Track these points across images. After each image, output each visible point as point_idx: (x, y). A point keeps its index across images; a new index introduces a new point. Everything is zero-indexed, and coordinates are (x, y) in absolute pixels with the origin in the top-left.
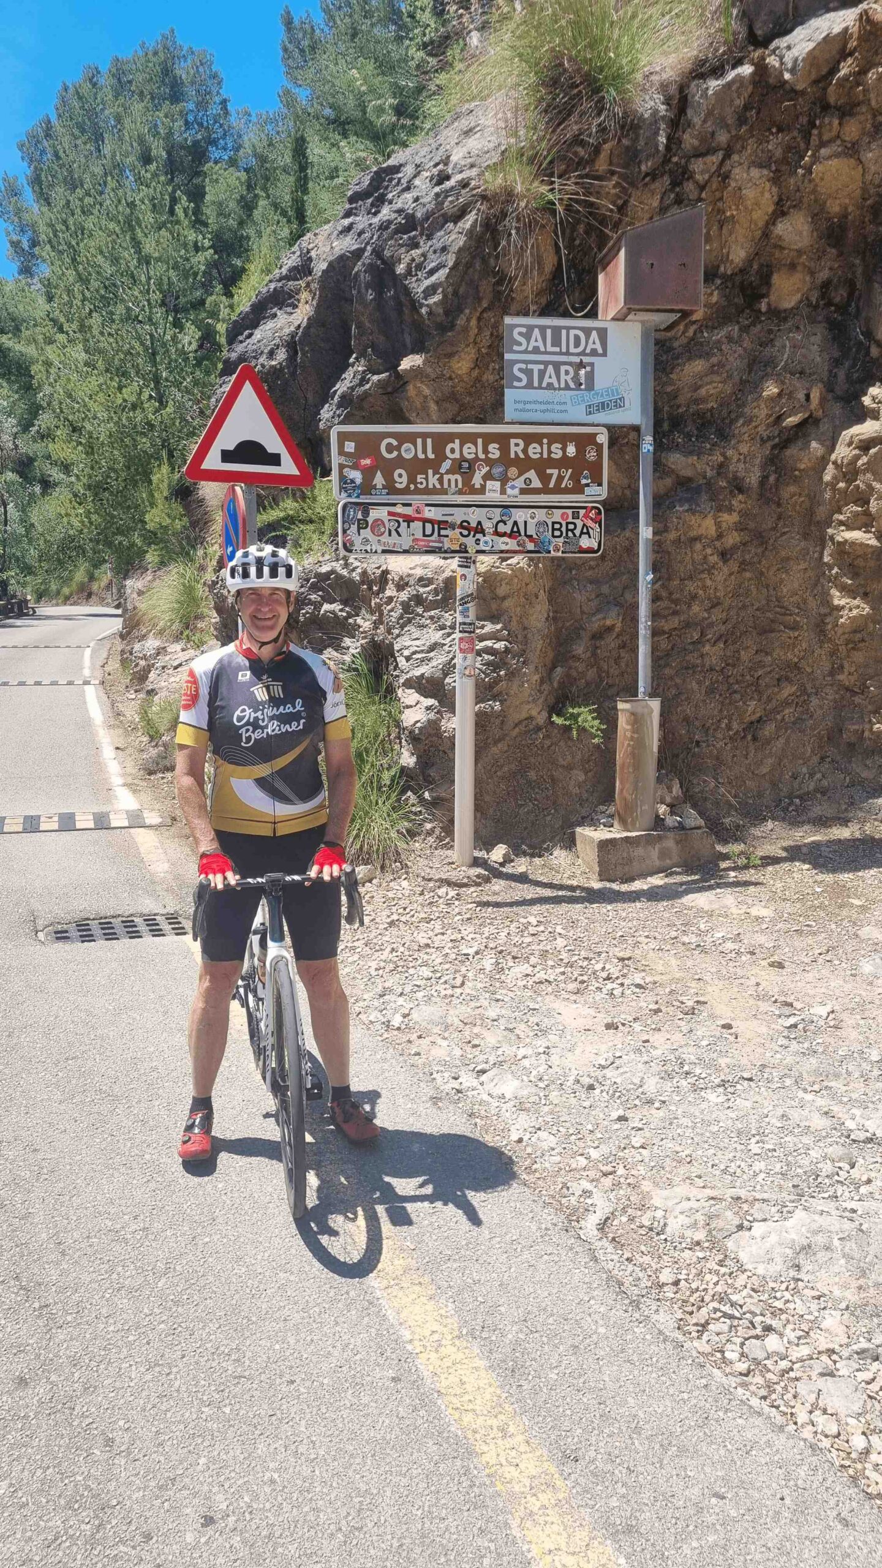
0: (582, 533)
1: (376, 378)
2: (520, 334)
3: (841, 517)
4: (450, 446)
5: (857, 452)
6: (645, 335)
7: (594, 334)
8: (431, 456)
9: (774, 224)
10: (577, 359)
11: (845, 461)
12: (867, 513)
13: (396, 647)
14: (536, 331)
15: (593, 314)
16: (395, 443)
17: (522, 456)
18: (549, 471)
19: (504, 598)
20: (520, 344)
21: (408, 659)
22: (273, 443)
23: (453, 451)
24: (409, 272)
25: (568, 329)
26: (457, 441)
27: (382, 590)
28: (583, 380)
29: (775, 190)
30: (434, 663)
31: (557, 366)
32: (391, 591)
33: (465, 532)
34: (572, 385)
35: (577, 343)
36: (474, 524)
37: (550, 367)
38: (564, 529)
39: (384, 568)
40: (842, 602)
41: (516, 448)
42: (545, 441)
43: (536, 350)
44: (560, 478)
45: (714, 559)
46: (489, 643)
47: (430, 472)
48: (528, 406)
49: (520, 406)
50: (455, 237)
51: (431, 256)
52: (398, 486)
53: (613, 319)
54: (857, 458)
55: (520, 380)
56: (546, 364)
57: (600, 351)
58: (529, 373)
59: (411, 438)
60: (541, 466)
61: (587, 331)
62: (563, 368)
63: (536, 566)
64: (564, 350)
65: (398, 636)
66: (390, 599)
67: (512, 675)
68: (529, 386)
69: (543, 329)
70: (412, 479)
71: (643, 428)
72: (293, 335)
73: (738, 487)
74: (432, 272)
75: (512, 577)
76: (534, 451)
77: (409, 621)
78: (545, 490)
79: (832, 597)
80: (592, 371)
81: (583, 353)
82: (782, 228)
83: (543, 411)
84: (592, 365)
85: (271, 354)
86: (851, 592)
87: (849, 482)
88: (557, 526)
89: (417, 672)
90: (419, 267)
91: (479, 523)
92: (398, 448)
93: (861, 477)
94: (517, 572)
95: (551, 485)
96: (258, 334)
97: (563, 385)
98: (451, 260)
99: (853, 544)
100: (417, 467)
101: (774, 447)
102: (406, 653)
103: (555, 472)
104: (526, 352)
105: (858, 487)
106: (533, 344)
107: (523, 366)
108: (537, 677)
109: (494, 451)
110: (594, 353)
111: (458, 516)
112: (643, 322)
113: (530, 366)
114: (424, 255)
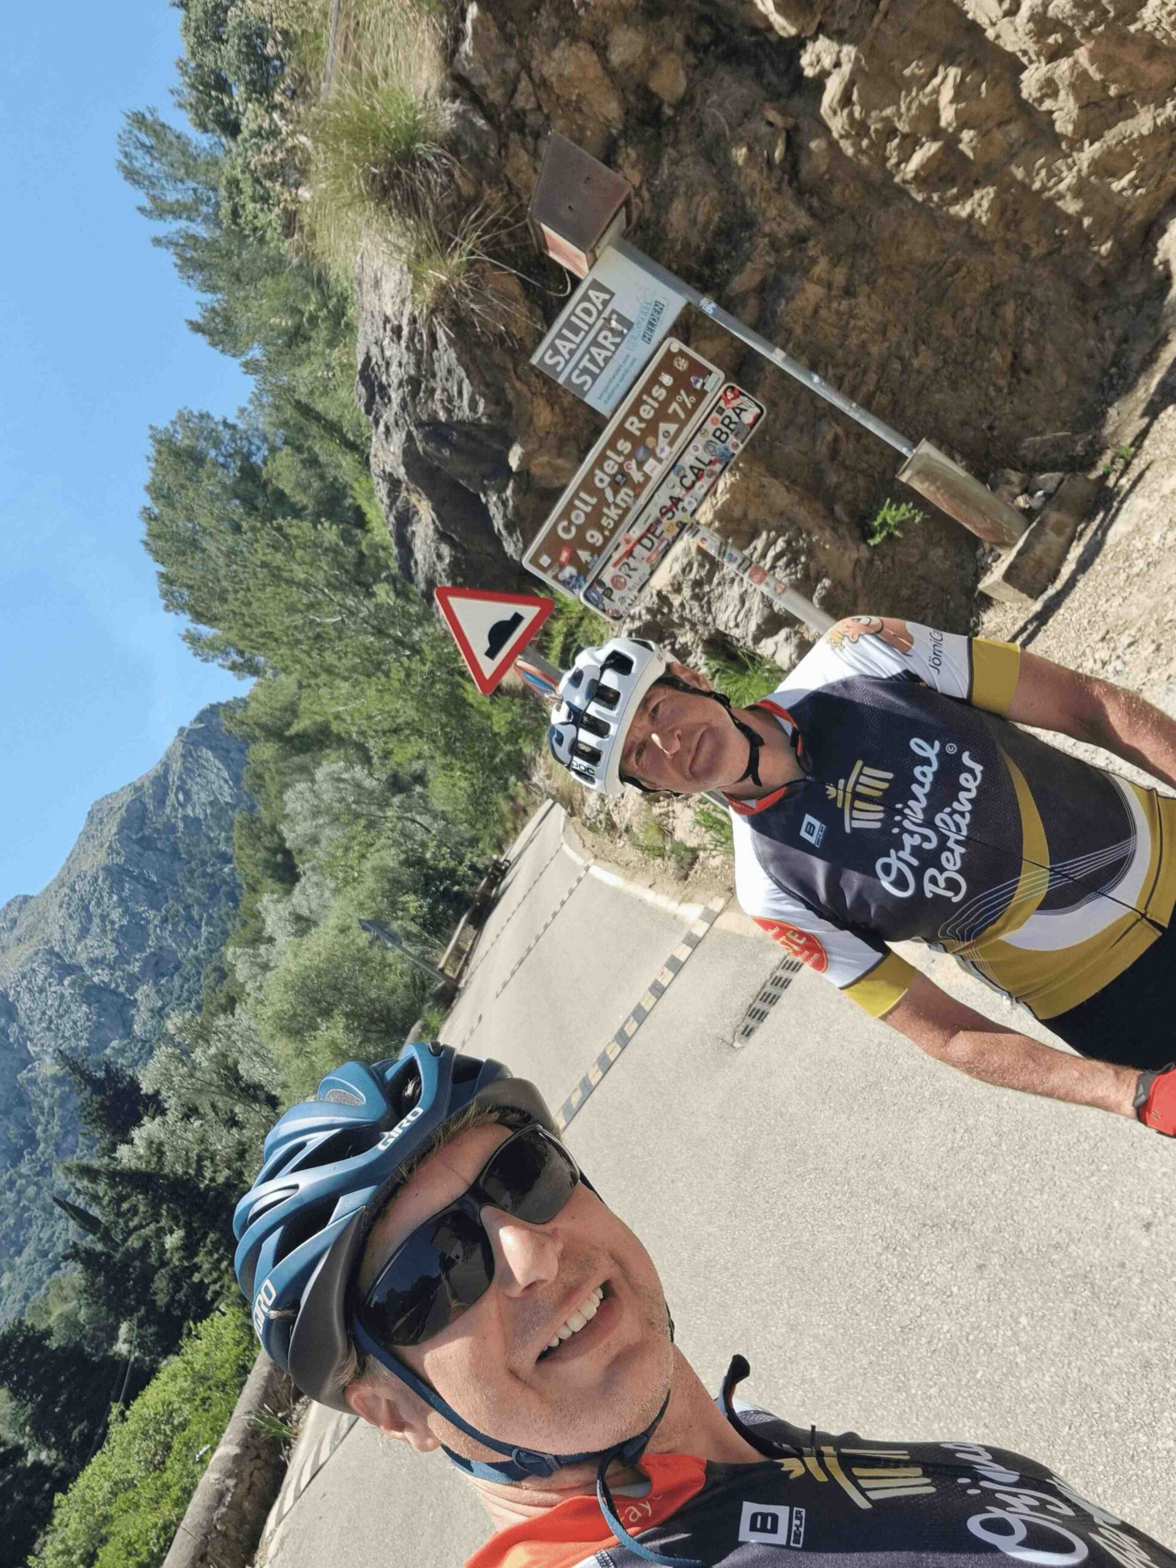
0: (738, 415)
1: (509, 492)
2: (551, 357)
3: (893, 161)
4: (597, 481)
5: (846, 111)
6: (621, 249)
7: (592, 293)
8: (594, 501)
9: (608, 61)
10: (601, 322)
11: (847, 127)
12: (905, 136)
13: (722, 628)
14: (558, 342)
15: (576, 282)
16: (565, 523)
17: (643, 425)
18: (670, 411)
19: (745, 514)
20: (558, 363)
21: (737, 626)
22: (503, 611)
23: (601, 481)
24: (449, 412)
25: (573, 313)
26: (597, 472)
27: (670, 606)
28: (620, 328)
29: (581, 44)
30: (755, 609)
31: (595, 343)
32: (676, 601)
33: (670, 515)
34: (618, 340)
35: (588, 312)
36: (669, 503)
37: (594, 350)
38: (724, 429)
39: (655, 592)
40: (968, 208)
41: (634, 426)
42: (645, 397)
43: (572, 353)
44: (683, 405)
45: (844, 305)
46: (771, 554)
47: (605, 510)
48: (610, 390)
49: (606, 396)
50: (446, 357)
51: (448, 385)
52: (599, 544)
53: (590, 268)
54: (851, 115)
55: (585, 383)
56: (587, 351)
57: (607, 297)
58: (585, 371)
59: (570, 507)
60: (662, 414)
61: (586, 298)
62: (600, 339)
63: (738, 469)
64: (586, 328)
65: (714, 620)
66: (682, 605)
67: (810, 552)
68: (595, 376)
69: (560, 336)
70: (601, 529)
71: (691, 300)
72: (436, 530)
73: (799, 240)
74: (460, 393)
75: (732, 497)
76: (646, 412)
77: (709, 603)
78: (683, 424)
79: (957, 215)
80: (619, 315)
81: (600, 313)
82: (616, 57)
83: (622, 379)
84: (613, 312)
85: (440, 557)
86: (965, 194)
87: (867, 134)
88: (718, 433)
89: (753, 627)
90: (450, 399)
91: (671, 498)
92: (570, 523)
93: (869, 122)
94: (732, 489)
95: (683, 416)
96: (419, 556)
97: (613, 348)
98: (461, 372)
99: (924, 166)
100: (594, 519)
101: (790, 183)
102: (732, 624)
103: (675, 406)
104: (567, 362)
105: (876, 131)
106: (565, 352)
107: (577, 372)
108: (828, 533)
109: (624, 446)
110: (605, 303)
111: (653, 511)
112: (609, 244)
113: (581, 366)
114: (444, 390)
